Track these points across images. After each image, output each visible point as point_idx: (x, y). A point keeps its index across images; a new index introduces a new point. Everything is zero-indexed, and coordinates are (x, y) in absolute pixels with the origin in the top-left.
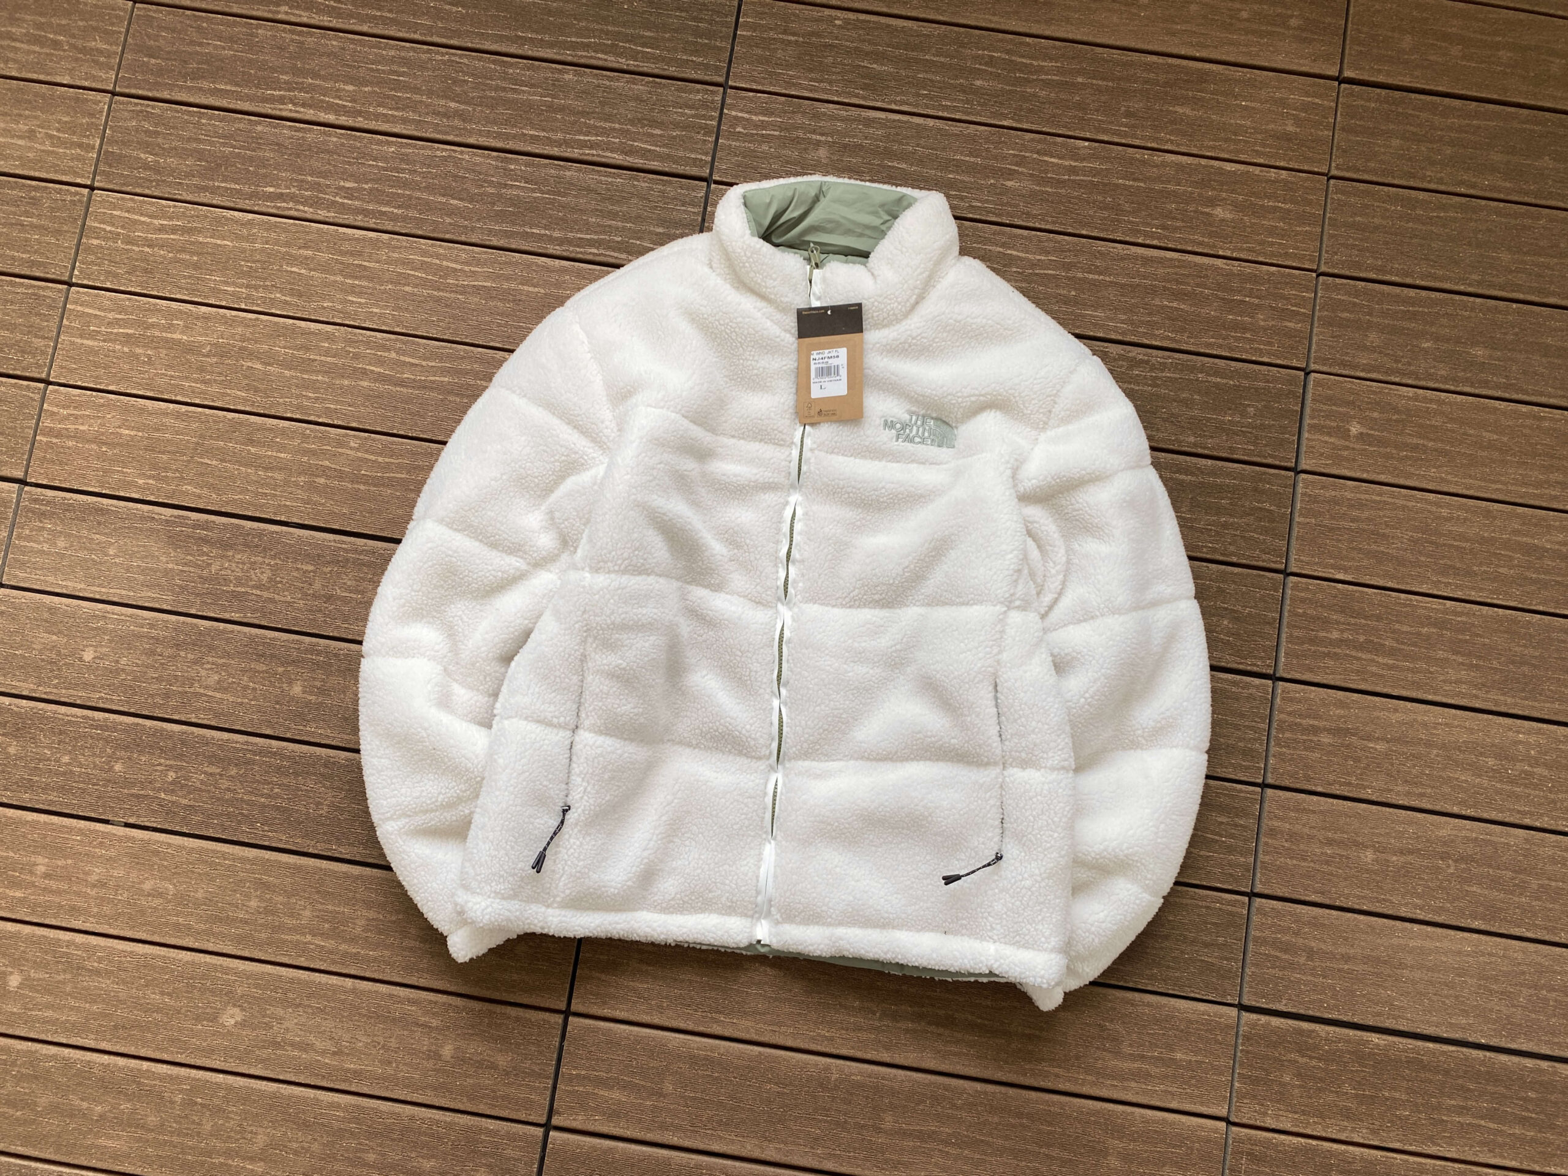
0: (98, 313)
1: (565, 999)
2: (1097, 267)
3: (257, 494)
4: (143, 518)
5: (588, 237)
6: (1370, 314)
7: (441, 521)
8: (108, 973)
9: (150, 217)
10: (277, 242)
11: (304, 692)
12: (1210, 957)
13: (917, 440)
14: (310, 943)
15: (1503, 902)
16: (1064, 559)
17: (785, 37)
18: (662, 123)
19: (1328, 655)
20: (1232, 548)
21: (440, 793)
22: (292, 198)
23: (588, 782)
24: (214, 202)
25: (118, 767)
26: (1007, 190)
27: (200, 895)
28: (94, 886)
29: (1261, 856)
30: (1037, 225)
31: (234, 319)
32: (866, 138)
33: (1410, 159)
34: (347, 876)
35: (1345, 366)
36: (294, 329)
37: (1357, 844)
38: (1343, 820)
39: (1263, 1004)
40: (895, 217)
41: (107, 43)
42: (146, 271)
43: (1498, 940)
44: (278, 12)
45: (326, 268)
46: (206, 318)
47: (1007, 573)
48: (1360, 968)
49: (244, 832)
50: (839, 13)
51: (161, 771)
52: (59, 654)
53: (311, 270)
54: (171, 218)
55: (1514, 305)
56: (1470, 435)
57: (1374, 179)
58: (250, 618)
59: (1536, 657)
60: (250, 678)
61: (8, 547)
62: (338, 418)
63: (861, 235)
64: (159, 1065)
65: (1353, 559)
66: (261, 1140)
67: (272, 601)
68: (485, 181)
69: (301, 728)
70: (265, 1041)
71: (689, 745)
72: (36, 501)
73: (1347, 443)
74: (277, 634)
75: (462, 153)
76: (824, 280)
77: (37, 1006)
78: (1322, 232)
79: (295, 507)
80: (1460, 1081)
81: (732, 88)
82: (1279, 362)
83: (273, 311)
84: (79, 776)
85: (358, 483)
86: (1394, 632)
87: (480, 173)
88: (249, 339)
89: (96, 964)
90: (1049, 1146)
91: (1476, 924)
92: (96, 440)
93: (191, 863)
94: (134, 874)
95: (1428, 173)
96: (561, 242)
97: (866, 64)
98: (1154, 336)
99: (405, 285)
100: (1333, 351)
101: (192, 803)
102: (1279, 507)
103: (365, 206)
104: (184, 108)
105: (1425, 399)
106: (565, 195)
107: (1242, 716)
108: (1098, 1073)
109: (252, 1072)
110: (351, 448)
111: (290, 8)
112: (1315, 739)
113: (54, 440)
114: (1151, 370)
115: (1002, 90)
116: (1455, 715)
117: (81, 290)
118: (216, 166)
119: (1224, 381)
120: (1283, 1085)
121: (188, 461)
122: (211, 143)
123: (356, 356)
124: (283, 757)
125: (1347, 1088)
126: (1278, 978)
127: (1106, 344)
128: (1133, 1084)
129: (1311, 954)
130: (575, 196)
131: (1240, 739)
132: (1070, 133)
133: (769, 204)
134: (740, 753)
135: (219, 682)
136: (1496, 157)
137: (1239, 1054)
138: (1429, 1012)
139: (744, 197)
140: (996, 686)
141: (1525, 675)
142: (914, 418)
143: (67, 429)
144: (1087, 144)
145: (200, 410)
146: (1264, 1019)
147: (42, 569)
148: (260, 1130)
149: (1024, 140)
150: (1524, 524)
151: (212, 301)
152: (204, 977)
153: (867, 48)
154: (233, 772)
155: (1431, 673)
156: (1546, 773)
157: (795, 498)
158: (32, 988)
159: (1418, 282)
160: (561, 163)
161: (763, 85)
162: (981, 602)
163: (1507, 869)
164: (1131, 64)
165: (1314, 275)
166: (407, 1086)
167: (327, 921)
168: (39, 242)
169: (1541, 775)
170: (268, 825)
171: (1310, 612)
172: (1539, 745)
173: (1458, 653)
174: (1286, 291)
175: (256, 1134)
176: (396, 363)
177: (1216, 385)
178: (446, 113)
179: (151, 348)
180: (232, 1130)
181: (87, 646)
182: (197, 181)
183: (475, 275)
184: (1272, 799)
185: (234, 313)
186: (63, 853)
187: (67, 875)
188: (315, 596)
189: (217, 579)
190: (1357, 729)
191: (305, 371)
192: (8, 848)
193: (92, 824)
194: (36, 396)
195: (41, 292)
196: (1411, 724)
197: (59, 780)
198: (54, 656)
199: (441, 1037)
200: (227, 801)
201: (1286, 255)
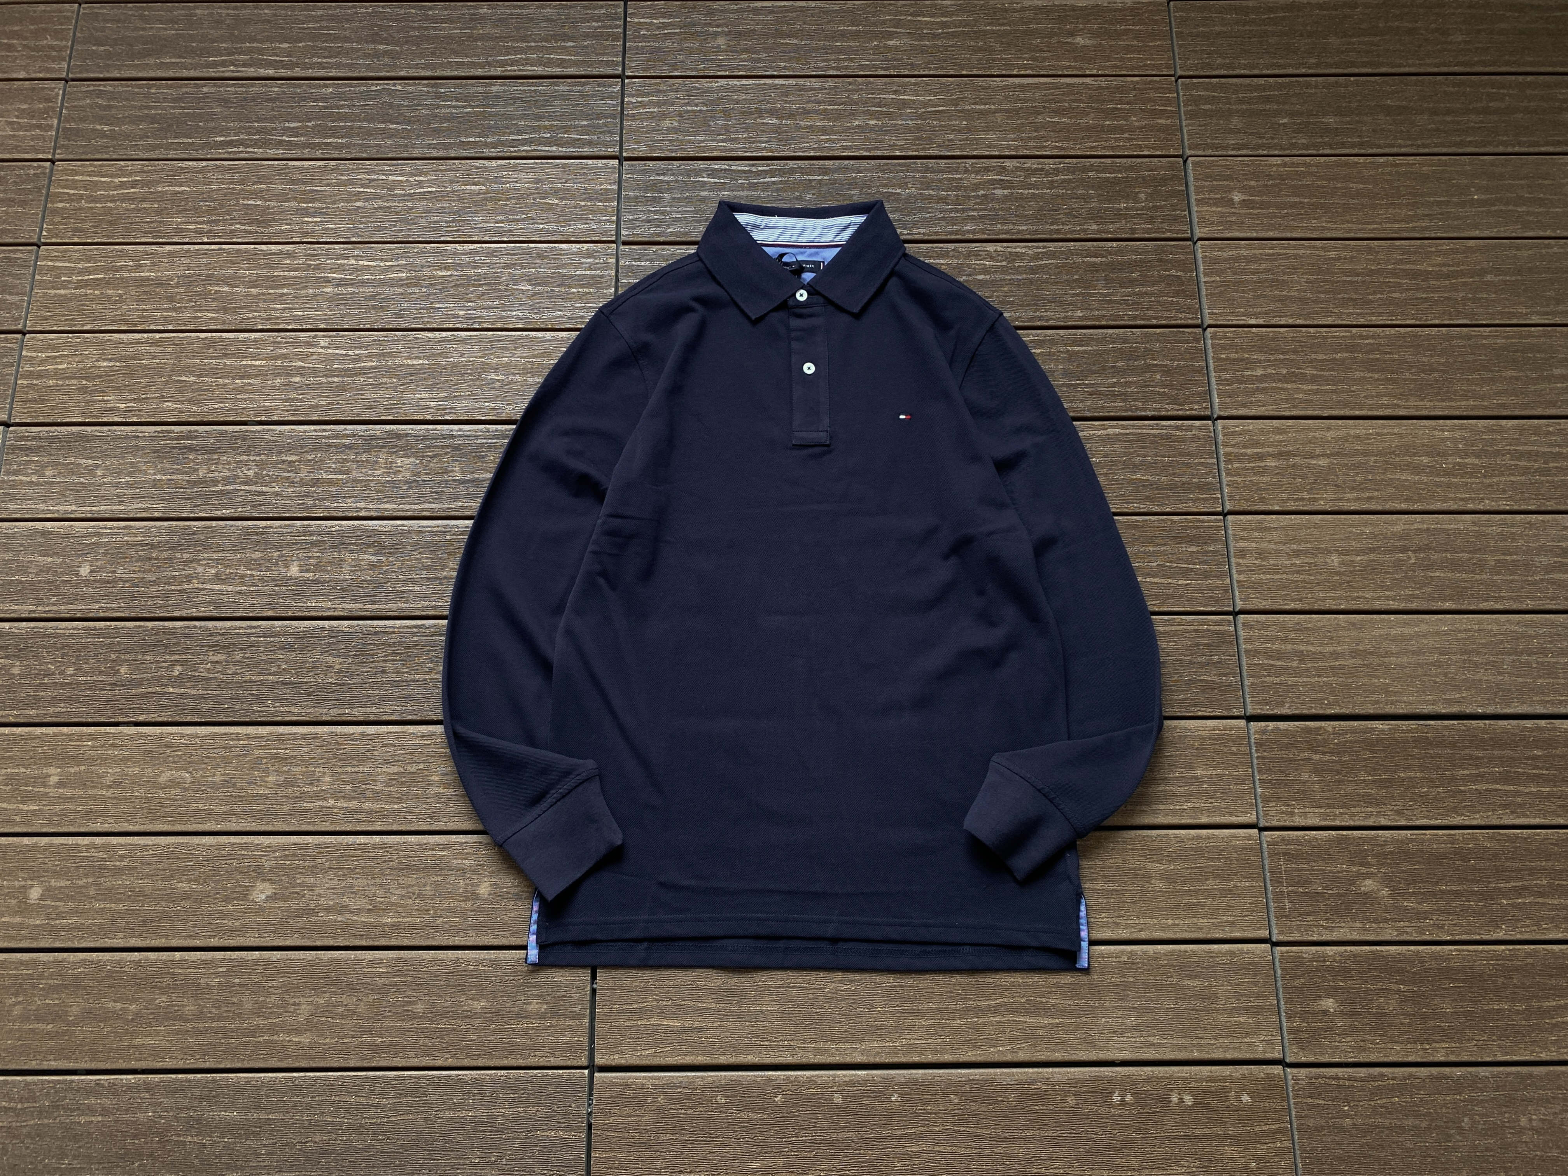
0: (68, 265)
2: (982, 99)
3: (237, 400)
4: (128, 438)
5: (520, 137)
6: (1230, 104)
8: (131, 870)
9: (111, 177)
10: (232, 181)
11: (302, 571)
12: (1211, 677)
14: (334, 807)
15: (1467, 582)
18: (573, 37)
19: (1257, 390)
20: (1151, 313)
22: (242, 143)
24: (170, 156)
25: (123, 670)
26: (889, 49)
27: (217, 779)
28: (110, 787)
29: (1235, 576)
30: (922, 72)
31: (197, 252)
32: (757, 24)
34: (362, 735)
35: (1217, 148)
36: (255, 252)
37: (1321, 551)
38: (1303, 532)
39: (1267, 710)
41: (57, 40)
42: (110, 223)
45: (281, 197)
46: (170, 254)
48: (1351, 662)
49: (255, 711)
51: (167, 667)
52: (55, 573)
53: (266, 200)
54: (130, 175)
55: (1352, 79)
56: (1340, 188)
58: (240, 511)
59: (1443, 364)
60: (247, 568)
62: (309, 323)
64: (192, 953)
65: (1261, 306)
66: (305, 1010)
67: (260, 493)
68: (419, 105)
69: (302, 604)
70: (298, 910)
72: (22, 438)
73: (1233, 210)
74: (268, 523)
75: (394, 85)
77: (60, 916)
78: (1172, 44)
80: (1467, 751)
82: (1159, 153)
83: (235, 240)
84: (85, 685)
85: (331, 376)
86: (1312, 361)
87: (414, 99)
88: (214, 268)
91: (1448, 605)
92: (78, 374)
93: (205, 749)
94: (149, 771)
96: (495, 145)
98: (1045, 148)
99: (356, 201)
100: (1204, 137)
101: (201, 692)
102: (1186, 272)
103: (311, 140)
104: (134, 82)
105: (1293, 165)
106: (494, 106)
107: (1190, 455)
109: (288, 943)
110: (322, 347)
112: (1262, 464)
113: (35, 382)
114: (1046, 176)
116: (1383, 425)
117: (50, 247)
118: (169, 125)
119: (1113, 176)
120: (1305, 782)
121: (167, 381)
122: (163, 108)
123: (318, 268)
124: (285, 633)
125: (1363, 776)
126: (1277, 684)
128: (1161, 807)
129: (1302, 656)
130: (503, 106)
131: (1193, 476)
135: (216, 575)
137: (1255, 761)
138: (1424, 692)
141: (1437, 381)
143: (46, 370)
145: (173, 334)
146: (1271, 725)
147: (31, 499)
148: (303, 1000)
149: (897, 7)
150: (1403, 254)
151: (176, 240)
152: (230, 857)
154: (238, 656)
155: (1353, 392)
156: (1476, 461)
158: (54, 898)
159: (1265, 72)
163: (1463, 552)
165: (1173, 79)
167: (348, 783)
168: (6, 213)
169: (1473, 464)
170: (279, 701)
171: (1232, 355)
172: (1464, 439)
173: (1372, 371)
174: (1152, 95)
175: (299, 1004)
176: (356, 269)
177: (1107, 179)
178: (377, 55)
179: (122, 288)
180: (274, 1005)
181: (82, 562)
182: (150, 141)
183: (420, 184)
184: (1235, 524)
185: (197, 247)
186: (74, 759)
187: (82, 781)
188: (302, 483)
189: (205, 482)
190: (1298, 449)
191: (272, 288)
192: (19, 766)
193: (102, 728)
194: (15, 346)
195: (12, 255)
196: (1345, 439)
197: (67, 692)
198: (50, 576)
199: (475, 877)
200: (235, 684)
201: (1145, 66)
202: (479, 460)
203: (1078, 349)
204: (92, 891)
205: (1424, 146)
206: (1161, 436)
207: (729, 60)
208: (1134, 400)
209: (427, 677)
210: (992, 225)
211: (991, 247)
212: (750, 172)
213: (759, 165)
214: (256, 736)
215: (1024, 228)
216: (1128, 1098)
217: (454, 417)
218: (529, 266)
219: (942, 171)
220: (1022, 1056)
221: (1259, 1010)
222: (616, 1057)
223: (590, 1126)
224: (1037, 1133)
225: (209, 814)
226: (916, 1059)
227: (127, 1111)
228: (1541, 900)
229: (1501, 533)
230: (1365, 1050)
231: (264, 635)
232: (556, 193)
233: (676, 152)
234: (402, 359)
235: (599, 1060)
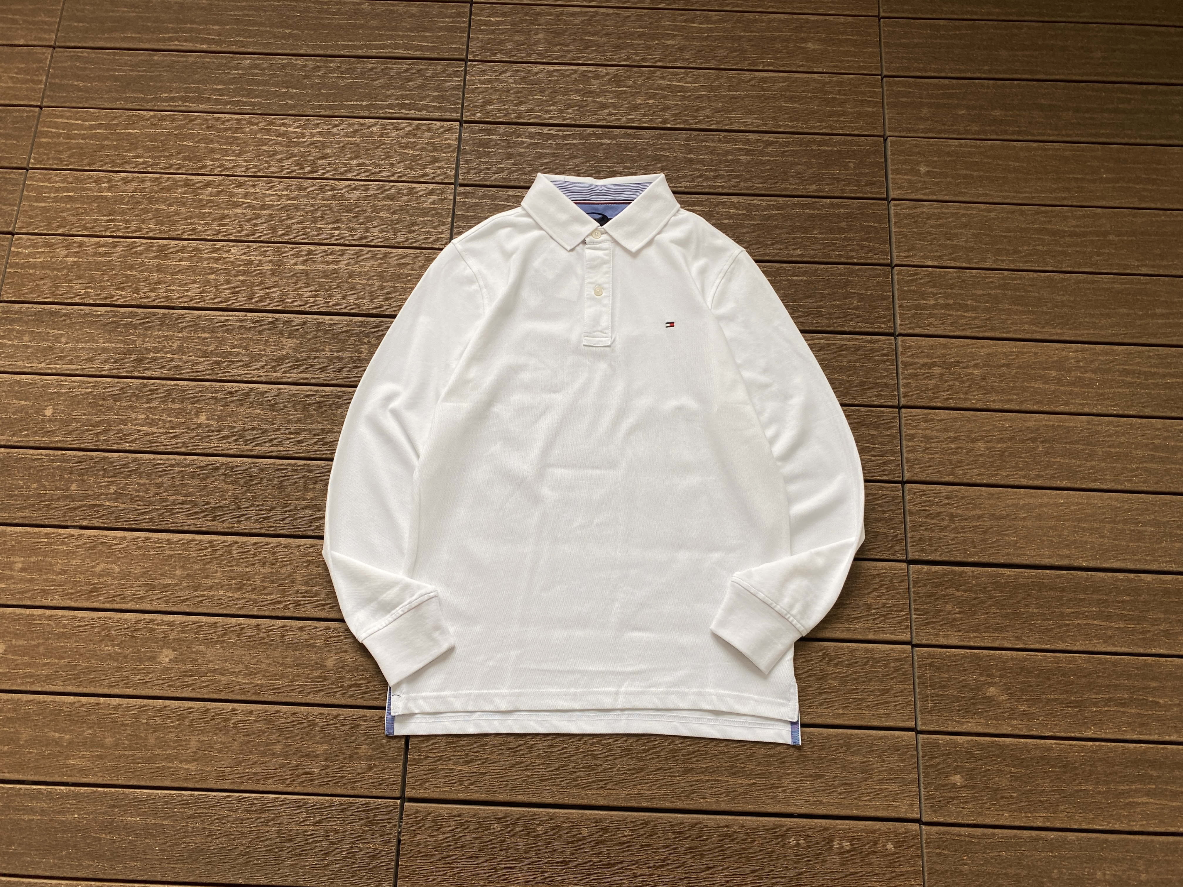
0: (48, 185)
2: (735, 87)
3: (167, 290)
4: (85, 315)
5: (387, 103)
6: (922, 98)
8: (71, 636)
9: (83, 120)
10: (171, 127)
11: (208, 420)
14: (222, 595)
15: (1080, 466)
18: (431, 29)
19: (930, 315)
20: (853, 253)
22: (181, 99)
24: (127, 107)
25: (73, 487)
26: (667, 47)
27: (138, 571)
28: (59, 573)
29: (905, 455)
30: (690, 65)
31: (144, 179)
32: (569, 24)
34: (247, 544)
35: (910, 131)
36: (186, 181)
37: (970, 438)
38: (958, 424)
39: (923, 557)
41: (49, 17)
42: (81, 154)
45: (207, 141)
46: (124, 179)
48: (988, 523)
49: (168, 522)
51: (105, 486)
52: (27, 413)
53: (196, 142)
54: (97, 120)
55: (1016, 82)
56: (1002, 165)
57: (910, 16)
58: (166, 373)
59: (1072, 301)
60: (168, 415)
62: (222, 235)
64: (112, 699)
65: (937, 251)
66: (193, 744)
67: (181, 360)
68: (314, 76)
69: (206, 444)
70: (191, 671)
72: (7, 312)
73: (919, 178)
74: (186, 382)
75: (296, 60)
77: (18, 667)
78: (881, 51)
80: (1072, 595)
82: (866, 133)
83: (172, 171)
84: (45, 497)
85: (238, 275)
86: (972, 295)
87: (310, 71)
88: (155, 191)
89: (62, 630)
91: (1064, 484)
92: (51, 266)
93: (130, 549)
94: (88, 562)
95: (945, 9)
96: (368, 108)
98: (780, 126)
99: (263, 145)
100: (901, 123)
101: (129, 506)
102: (881, 224)
103: (232, 99)
104: (103, 51)
105: (966, 146)
106: (369, 79)
107: (876, 362)
109: (184, 695)
110: (232, 253)
112: (930, 371)
113: (19, 270)
117: (36, 171)
118: (128, 84)
119: (830, 149)
120: (949, 612)
121: (116, 274)
122: (124, 71)
123: (232, 194)
124: (193, 465)
125: (993, 609)
126: (931, 537)
128: (839, 625)
129: (952, 517)
130: (376, 79)
131: (878, 378)
132: (704, 8)
135: (145, 419)
137: (912, 595)
138: (1042, 548)
141: (1066, 314)
143: (28, 262)
144: (716, 13)
145: (123, 240)
146: (926, 568)
147: (13, 357)
148: (193, 738)
149: (675, 15)
150: (1046, 217)
151: (128, 169)
152: (143, 629)
154: (158, 481)
155: (1003, 319)
156: (1093, 376)
158: (14, 653)
159: (949, 75)
160: (365, 60)
163: (1078, 444)
165: (880, 77)
166: (301, 692)
167: (234, 579)
168: (5, 145)
169: (1090, 378)
170: (186, 515)
171: (912, 288)
172: (1085, 358)
173: (1019, 304)
174: (862, 89)
175: (189, 741)
176: (260, 196)
177: (826, 151)
178: (283, 37)
179: (87, 204)
180: (171, 741)
181: (47, 406)
182: (114, 95)
183: (311, 135)
184: (907, 415)
185: (143, 175)
186: (35, 552)
187: (38, 568)
188: (212, 354)
189: (141, 350)
190: (958, 361)
191: (198, 208)
193: (55, 529)
194: (6, 243)
195: (7, 176)
196: (995, 355)
197: (31, 501)
198: (23, 415)
199: (324, 652)
200: (155, 502)
201: (860, 67)
202: (344, 342)
203: (795, 278)
204: (42, 650)
205: (1067, 135)
206: (855, 347)
207: (546, 51)
208: (836, 319)
209: (297, 502)
210: (737, 183)
211: (735, 199)
212: (557, 135)
213: (564, 131)
214: (168, 541)
215: (761, 185)
216: (802, 842)
217: (327, 310)
218: (389, 200)
219: (701, 140)
220: (723, 807)
221: (904, 781)
222: (422, 791)
223: (399, 841)
224: (731, 864)
225: (131, 597)
226: (645, 805)
227: (59, 813)
228: (1122, 709)
229: (1108, 431)
230: (982, 815)
231: (178, 466)
232: (411, 145)
233: (503, 118)
234: (291, 265)
235: (408, 793)
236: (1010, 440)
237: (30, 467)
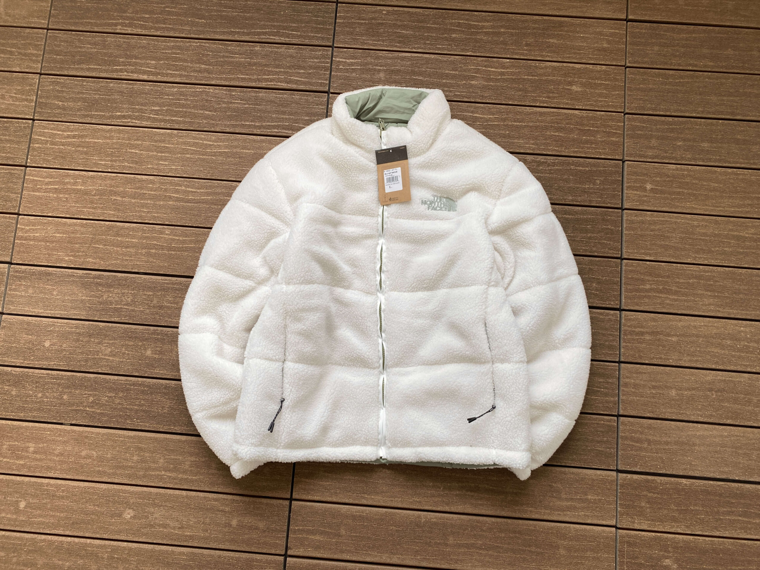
0: (41, 179)
1: (289, 493)
2: (518, 119)
3: (123, 260)
4: (69, 276)
5: (273, 124)
6: (652, 131)
7: (212, 266)
8: (67, 498)
9: (62, 131)
10: (123, 139)
11: (152, 354)
12: (601, 448)
13: (438, 208)
14: (164, 475)
15: (740, 410)
16: (514, 260)
17: (359, 21)
18: (304, 67)
19: (645, 296)
20: (594, 249)
21: (221, 397)
22: (129, 117)
23: (292, 387)
24: (93, 122)
25: (65, 397)
26: (472, 86)
27: (109, 456)
28: (58, 455)
29: (621, 397)
30: (488, 101)
31: (106, 177)
32: (402, 66)
33: (664, 56)
34: (180, 441)
35: (641, 157)
36: (135, 179)
37: (666, 387)
38: (659, 376)
39: (628, 468)
40: (419, 103)
41: (36, 50)
42: (62, 157)
43: (740, 428)
44: (117, 29)
45: (148, 149)
46: (92, 177)
47: (486, 269)
48: (674, 447)
49: (128, 424)
50: (384, 8)
51: (86, 397)
52: (33, 344)
53: (141, 150)
54: (72, 131)
55: (720, 121)
56: (705, 185)
57: (648, 66)
58: (123, 320)
59: (746, 290)
60: (126, 349)
61: (5, 295)
62: (159, 221)
63: (403, 113)
64: (95, 541)
65: (653, 249)
67: (133, 311)
68: (221, 102)
69: (152, 371)
70: (146, 525)
71: (340, 365)
72: (17, 272)
73: (645, 194)
74: (137, 326)
75: (209, 89)
76: (387, 136)
77: (34, 516)
78: (625, 93)
79: (142, 265)
80: (728, 499)
81: (336, 47)
82: (610, 157)
83: (124, 171)
84: (47, 403)
85: (171, 251)
86: (676, 283)
87: (218, 98)
88: (114, 186)
89: (61, 494)
90: (530, 546)
91: (729, 422)
92: (44, 239)
93: (103, 441)
94: (76, 449)
95: (674, 62)
96: (260, 127)
97: (399, 31)
98: (549, 150)
99: (186, 154)
100: (635, 150)
101: (102, 411)
102: (615, 227)
103: (165, 118)
104: (75, 78)
105: (681, 170)
106: (260, 105)
107: (606, 329)
108: (551, 509)
109: (140, 540)
110: (167, 234)
111: (122, 27)
112: (643, 338)
113: (24, 242)
114: (548, 166)
115: (465, 38)
116: (709, 321)
117: (32, 169)
118: (92, 104)
119: (584, 169)
120: (642, 507)
121: (89, 247)
122: (90, 94)
124: (144, 386)
125: (673, 507)
126: (635, 455)
127: (525, 156)
128: (569, 513)
129: (649, 442)
130: (265, 105)
131: (606, 341)
132: (500, 56)
133: (358, 101)
134: (365, 367)
135: (111, 352)
136: (705, 51)
137: (619, 494)
138: (709, 466)
139: (346, 99)
140: (485, 324)
141: (741, 299)
142: (436, 198)
143: (29, 236)
144: (508, 60)
145: (92, 222)
146: (629, 476)
147: (22, 304)
148: (146, 568)
149: (478, 61)
150: (734, 226)
151: (95, 169)
152: (114, 496)
153: (399, 23)
154: (121, 395)
155: (696, 301)
156: (756, 345)
157: (382, 241)
158: (31, 508)
159: (673, 114)
160: (257, 90)
161: (351, 45)
162: (475, 284)
163: (741, 393)
164: (526, 21)
165: (623, 114)
166: (216, 541)
167: (172, 464)
168: (10, 148)
169: (753, 347)
170: (140, 419)
171: (635, 276)
172: (751, 332)
173: (708, 291)
174: (610, 123)
176: (185, 192)
177: (580, 171)
178: (200, 71)
179: (67, 194)
181: (46, 340)
182: (83, 113)
183: (219, 147)
184: (624, 369)
185: (105, 174)
186: (42, 440)
187: (45, 451)
188: (154, 307)
189: (106, 302)
190: (662, 331)
191: (142, 199)
192: (15, 441)
193: (55, 425)
194: (14, 222)
196: (688, 327)
197: (37, 406)
198: (31, 346)
199: (231, 516)
200: (119, 409)
201: (608, 106)
204: (49, 506)
205: (754, 164)
225: (105, 473)
231: (133, 385)
236: (694, 389)
237: (37, 382)
